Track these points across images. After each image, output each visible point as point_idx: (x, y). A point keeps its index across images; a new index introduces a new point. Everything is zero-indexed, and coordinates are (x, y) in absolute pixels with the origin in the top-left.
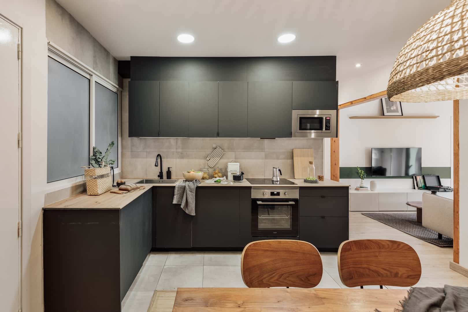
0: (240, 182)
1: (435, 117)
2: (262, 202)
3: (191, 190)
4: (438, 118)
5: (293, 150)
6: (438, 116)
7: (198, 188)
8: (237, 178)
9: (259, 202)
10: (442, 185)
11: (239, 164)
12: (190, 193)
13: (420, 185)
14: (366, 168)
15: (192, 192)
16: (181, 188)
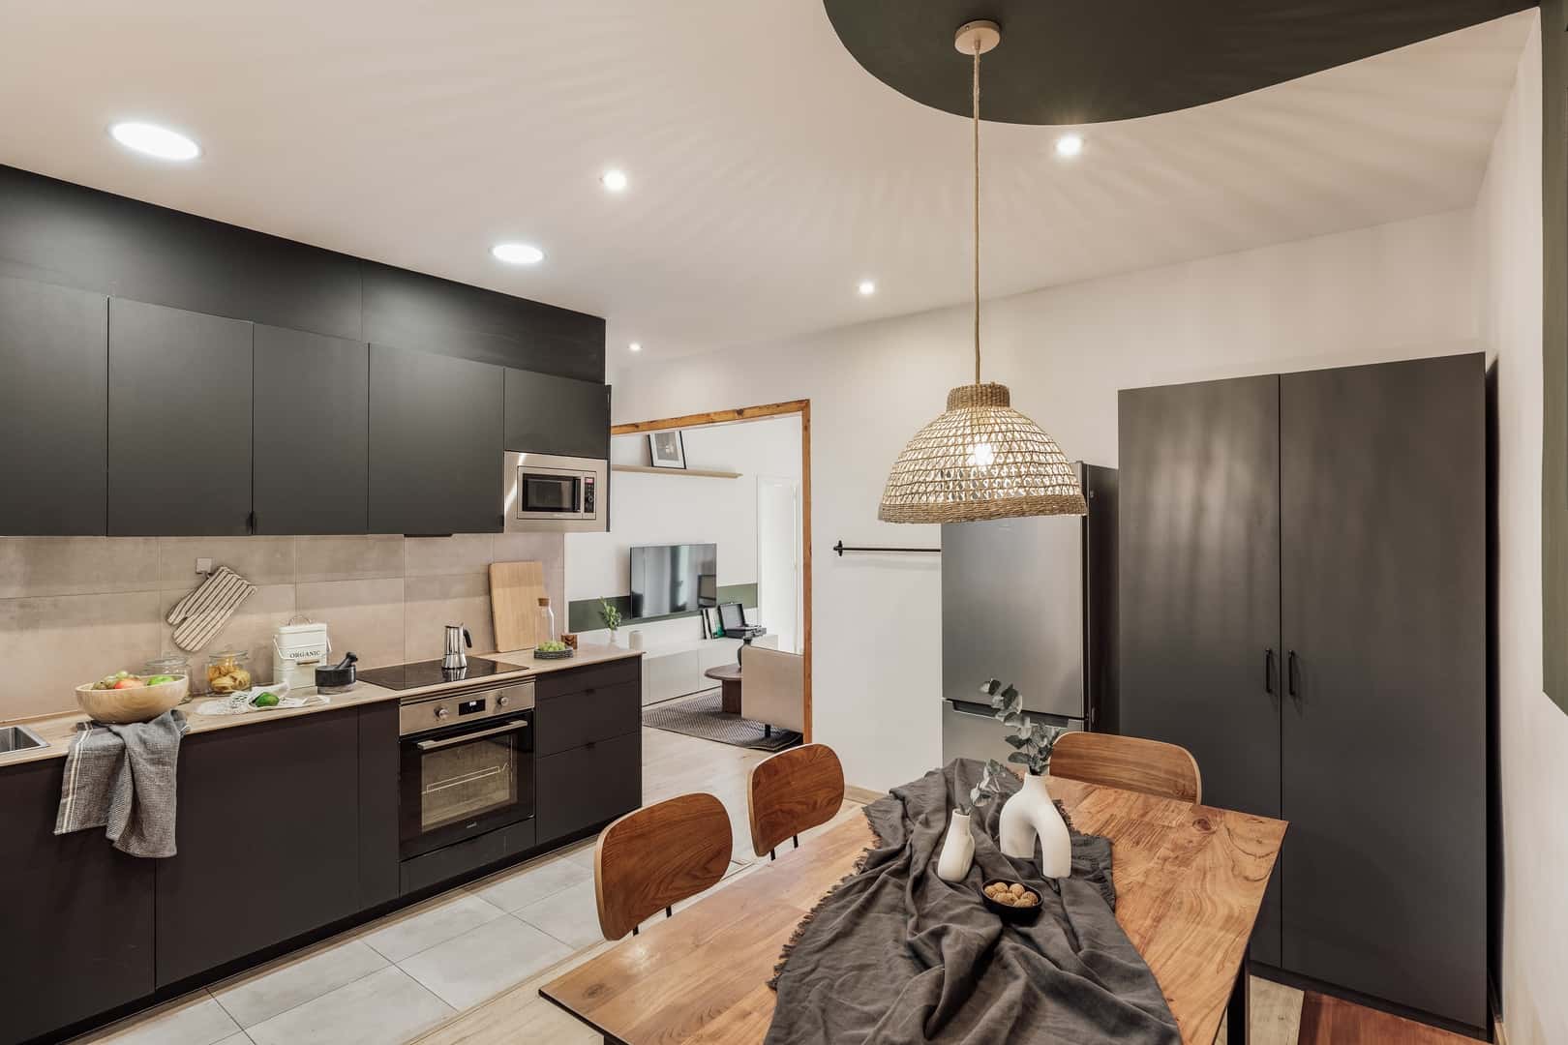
0: (348, 691)
1: (735, 476)
2: (436, 740)
3: (156, 756)
4: (740, 478)
5: (489, 566)
6: (740, 475)
7: (189, 740)
8: (330, 679)
9: (427, 744)
10: (747, 623)
11: (324, 626)
12: (153, 769)
13: (714, 630)
14: (619, 600)
15: (164, 764)
16: (98, 758)
